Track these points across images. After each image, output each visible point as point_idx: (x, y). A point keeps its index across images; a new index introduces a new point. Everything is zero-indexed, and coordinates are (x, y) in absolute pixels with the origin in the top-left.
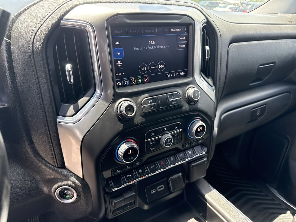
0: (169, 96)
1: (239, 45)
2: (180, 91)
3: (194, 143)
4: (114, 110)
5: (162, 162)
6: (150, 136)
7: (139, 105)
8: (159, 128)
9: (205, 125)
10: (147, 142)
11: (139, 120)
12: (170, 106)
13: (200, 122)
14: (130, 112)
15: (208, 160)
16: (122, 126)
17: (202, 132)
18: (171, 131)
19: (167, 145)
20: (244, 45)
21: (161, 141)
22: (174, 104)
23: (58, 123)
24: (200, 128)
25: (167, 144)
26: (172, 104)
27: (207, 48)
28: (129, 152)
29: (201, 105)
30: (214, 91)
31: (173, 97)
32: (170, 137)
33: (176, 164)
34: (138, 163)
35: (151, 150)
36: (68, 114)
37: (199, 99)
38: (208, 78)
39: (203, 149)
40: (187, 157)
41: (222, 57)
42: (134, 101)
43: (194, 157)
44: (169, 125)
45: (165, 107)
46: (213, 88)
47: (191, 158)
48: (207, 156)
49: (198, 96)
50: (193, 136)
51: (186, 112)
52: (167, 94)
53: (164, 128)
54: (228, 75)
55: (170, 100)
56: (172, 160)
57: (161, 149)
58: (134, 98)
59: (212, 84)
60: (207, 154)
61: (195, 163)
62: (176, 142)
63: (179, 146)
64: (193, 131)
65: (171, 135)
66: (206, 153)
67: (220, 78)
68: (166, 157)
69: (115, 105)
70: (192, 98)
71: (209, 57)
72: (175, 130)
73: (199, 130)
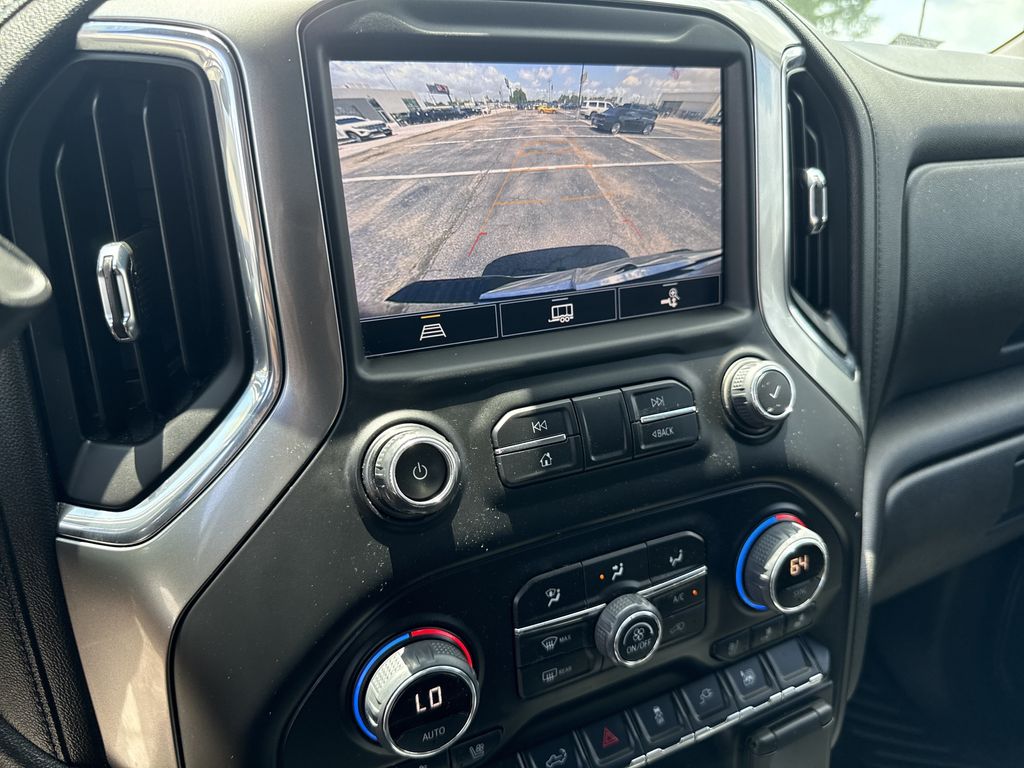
0: (633, 400)
1: (954, 174)
2: (689, 374)
3: (769, 631)
4: (346, 473)
5: (608, 733)
6: (537, 608)
7: (478, 448)
8: (587, 563)
9: (822, 546)
10: (526, 636)
11: (477, 522)
12: (643, 447)
13: (797, 530)
14: (429, 481)
15: (835, 711)
16: (388, 556)
17: (808, 582)
18: (650, 576)
19: (633, 657)
20: (973, 172)
21: (599, 633)
22: (664, 438)
23: (59, 539)
24: (797, 563)
25: (633, 648)
26: (649, 439)
27: (814, 176)
28: (425, 702)
29: (799, 445)
30: (852, 375)
31: (658, 402)
32: (648, 610)
33: (678, 741)
34: (480, 748)
35: (550, 678)
36: (109, 496)
37: (788, 415)
38: (824, 316)
39: (813, 656)
40: (733, 702)
41: (883, 223)
42: (453, 424)
43: (768, 699)
44: (643, 546)
45: (619, 453)
46: (850, 361)
47: (756, 709)
48: (831, 691)
49: (784, 399)
50: (765, 599)
51: (726, 478)
52: (624, 389)
53: (616, 561)
54: (909, 308)
55: (643, 419)
56: (661, 721)
57: (601, 671)
58: (453, 409)
59: (842, 345)
60: (831, 682)
61: (772, 729)
62: (679, 634)
63: (697, 650)
64: (764, 576)
65: (651, 600)
66: (827, 676)
67: (876, 317)
68: (630, 707)
69: (348, 449)
70: (756, 411)
71: (824, 218)
72: (668, 575)
73: (794, 570)
